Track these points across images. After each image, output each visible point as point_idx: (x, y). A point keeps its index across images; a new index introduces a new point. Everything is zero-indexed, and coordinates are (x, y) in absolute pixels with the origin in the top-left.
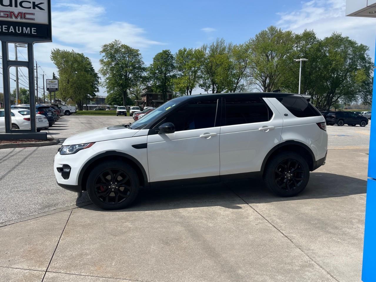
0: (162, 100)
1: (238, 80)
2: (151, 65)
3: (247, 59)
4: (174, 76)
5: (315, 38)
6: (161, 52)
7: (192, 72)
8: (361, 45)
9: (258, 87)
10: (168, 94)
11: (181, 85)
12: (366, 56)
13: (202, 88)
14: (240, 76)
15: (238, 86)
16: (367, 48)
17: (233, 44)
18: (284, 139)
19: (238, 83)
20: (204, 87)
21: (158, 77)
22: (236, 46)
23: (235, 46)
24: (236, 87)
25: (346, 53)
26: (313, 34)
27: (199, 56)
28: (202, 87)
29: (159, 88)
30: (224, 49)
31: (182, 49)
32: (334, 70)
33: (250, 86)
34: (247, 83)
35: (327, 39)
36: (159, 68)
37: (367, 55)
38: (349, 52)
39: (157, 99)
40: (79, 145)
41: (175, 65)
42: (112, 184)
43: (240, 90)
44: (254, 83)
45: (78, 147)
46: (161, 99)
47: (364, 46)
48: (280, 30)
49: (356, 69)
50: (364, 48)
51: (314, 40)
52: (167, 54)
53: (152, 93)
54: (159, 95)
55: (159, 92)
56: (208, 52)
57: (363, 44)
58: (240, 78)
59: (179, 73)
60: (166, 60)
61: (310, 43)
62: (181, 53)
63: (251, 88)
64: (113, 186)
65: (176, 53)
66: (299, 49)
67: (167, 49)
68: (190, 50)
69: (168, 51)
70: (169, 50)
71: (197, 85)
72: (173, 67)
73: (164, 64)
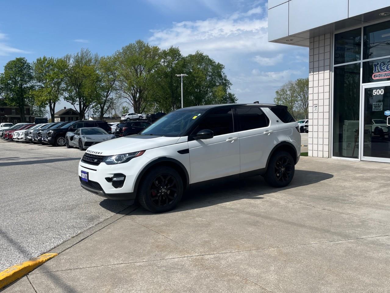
0: (19, 114)
1: (108, 93)
2: (2, 74)
3: (115, 71)
4: (32, 87)
5: (180, 55)
6: (13, 60)
7: (55, 84)
8: (218, 63)
9: (128, 101)
10: (25, 107)
11: (43, 98)
12: (222, 74)
13: (68, 102)
14: (109, 89)
15: (107, 99)
16: (223, 67)
17: (100, 55)
18: (280, 141)
19: (107, 96)
20: (70, 100)
21: (12, 89)
22: (104, 58)
23: (102, 58)
24: (105, 101)
25: (207, 70)
26: (178, 51)
27: (61, 65)
28: (67, 100)
29: (14, 101)
30: (90, 61)
31: (42, 58)
32: (198, 86)
33: (119, 99)
34: (116, 97)
35: (191, 56)
36: (13, 78)
37: (224, 73)
38: (210, 70)
39: (11, 114)
40: (130, 154)
41: (33, 74)
42: (162, 188)
43: (109, 104)
44: (123, 97)
45: (128, 155)
46: (17, 114)
47: (220, 65)
48: (147, 45)
49: (215, 85)
50: (221, 66)
51: (179, 57)
52: (22, 62)
53: (5, 107)
54: (13, 109)
55: (15, 105)
56: (71, 63)
57: (220, 63)
58: (109, 91)
59: (39, 84)
60: (21, 69)
61: (176, 59)
62: (41, 63)
63: (120, 102)
64: (164, 190)
65: (33, 62)
66: (166, 64)
67: (22, 57)
68: (50, 59)
69: (22, 59)
70: (25, 58)
71: (61, 98)
72: (31, 78)
73: (19, 74)
